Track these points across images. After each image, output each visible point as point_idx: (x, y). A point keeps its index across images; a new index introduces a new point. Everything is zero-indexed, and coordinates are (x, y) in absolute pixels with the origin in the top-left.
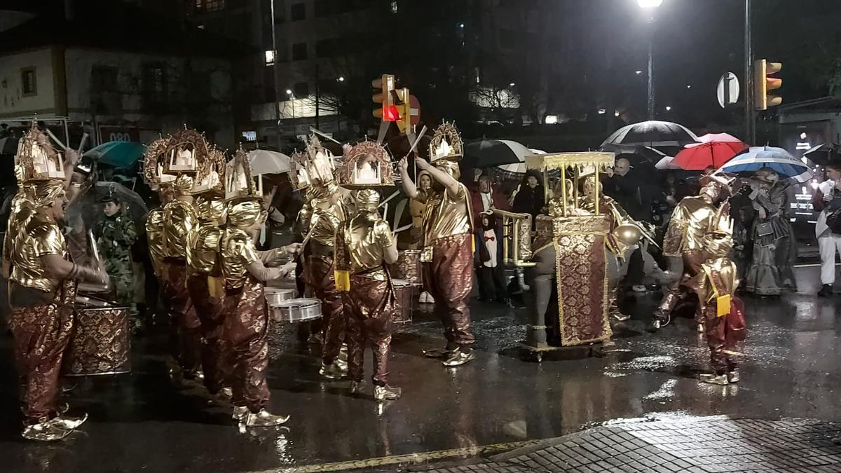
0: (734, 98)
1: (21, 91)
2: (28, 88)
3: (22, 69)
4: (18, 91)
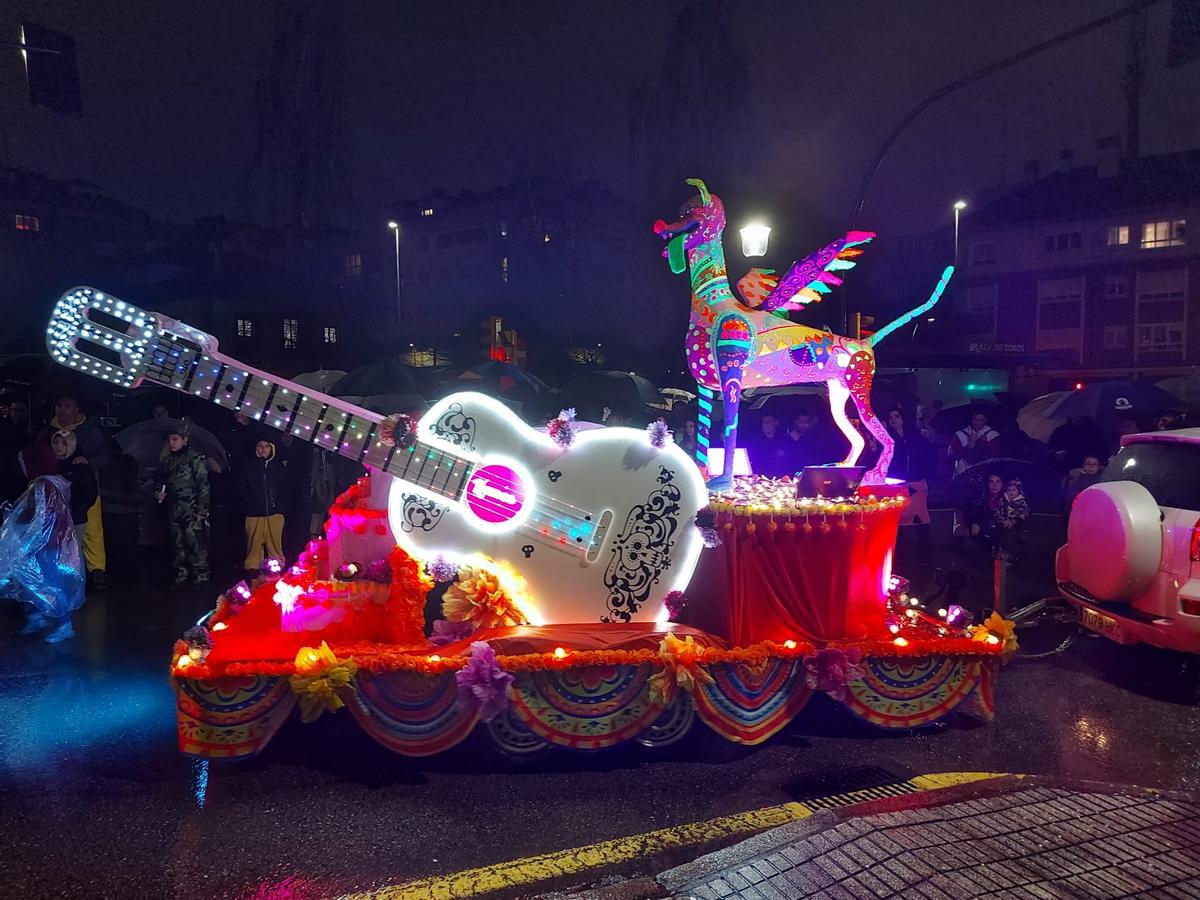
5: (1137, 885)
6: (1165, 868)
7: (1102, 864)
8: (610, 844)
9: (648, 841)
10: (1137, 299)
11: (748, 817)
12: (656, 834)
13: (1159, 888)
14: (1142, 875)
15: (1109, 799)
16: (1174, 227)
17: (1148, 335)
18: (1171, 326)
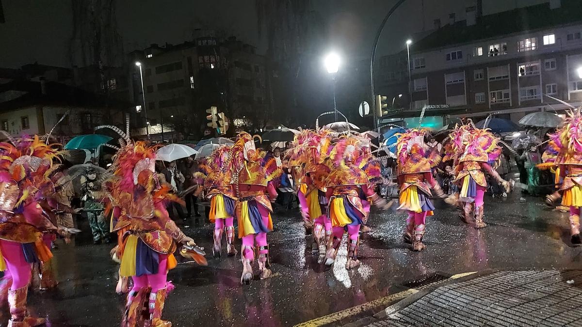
0: (367, 112)
1: (21, 127)
2: (25, 126)
3: (21, 117)
4: (20, 127)
5: (544, 295)
6: (552, 289)
7: (531, 291)
8: (349, 309)
9: (363, 307)
10: (488, 80)
11: (396, 295)
12: (365, 305)
13: (552, 294)
14: (545, 292)
15: (527, 272)
16: (502, 46)
17: (494, 96)
18: (504, 92)
